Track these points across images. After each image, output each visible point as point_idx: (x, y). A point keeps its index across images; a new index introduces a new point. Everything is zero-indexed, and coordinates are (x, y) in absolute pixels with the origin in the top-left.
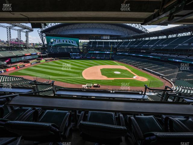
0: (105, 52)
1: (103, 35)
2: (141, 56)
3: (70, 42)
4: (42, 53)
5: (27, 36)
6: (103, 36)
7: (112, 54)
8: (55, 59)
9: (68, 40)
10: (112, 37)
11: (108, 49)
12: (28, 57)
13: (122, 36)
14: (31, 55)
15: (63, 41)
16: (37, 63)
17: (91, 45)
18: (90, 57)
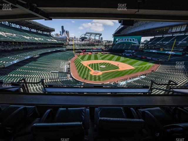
0: (166, 52)
1: (171, 27)
3: (131, 40)
6: (172, 29)
7: (172, 55)
8: (109, 53)
9: (129, 38)
11: (170, 46)
12: (95, 50)
14: (97, 49)
15: (125, 40)
16: (96, 53)
17: (150, 43)
18: (140, 56)
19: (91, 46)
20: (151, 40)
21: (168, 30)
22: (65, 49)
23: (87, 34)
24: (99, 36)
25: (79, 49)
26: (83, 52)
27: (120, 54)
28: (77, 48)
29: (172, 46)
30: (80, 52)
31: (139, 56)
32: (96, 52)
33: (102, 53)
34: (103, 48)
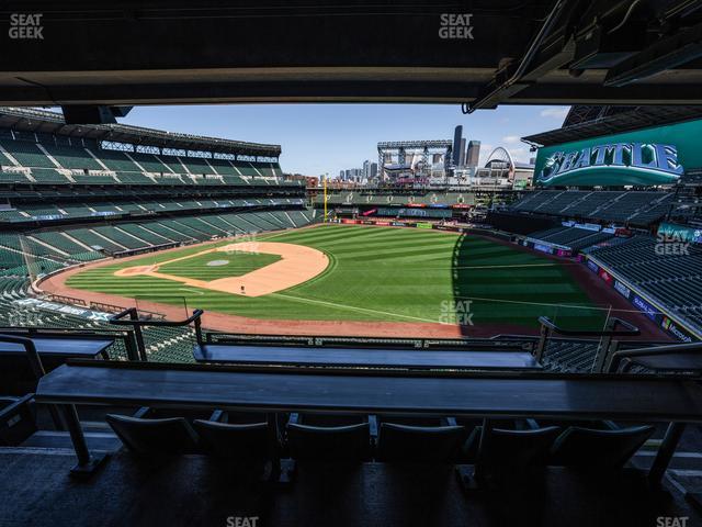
3: (626, 159)
9: (619, 144)
16: (407, 225)
18: (596, 268)
25: (353, 206)
26: (367, 215)
27: (516, 240)
30: (350, 217)
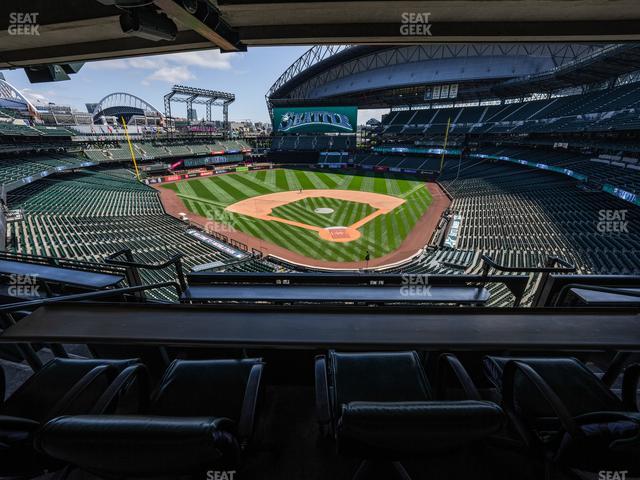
0: (430, 151)
1: (431, 86)
2: (543, 166)
3: (329, 120)
4: (260, 151)
5: (226, 113)
6: (432, 91)
7: (447, 157)
8: (274, 167)
9: (325, 112)
10: (468, 89)
11: (437, 135)
12: (218, 157)
13: (512, 81)
14: (226, 154)
15: (313, 118)
16: (228, 171)
17: (387, 127)
18: (371, 167)
19: (200, 144)
20: (386, 119)
21: (423, 93)
22: (88, 164)
23: (180, 92)
24: (225, 105)
25: (157, 160)
26: (175, 169)
27: (312, 166)
28: (146, 157)
29: (445, 134)
31: (366, 167)
32: (228, 167)
33: (250, 169)
34: (247, 148)
